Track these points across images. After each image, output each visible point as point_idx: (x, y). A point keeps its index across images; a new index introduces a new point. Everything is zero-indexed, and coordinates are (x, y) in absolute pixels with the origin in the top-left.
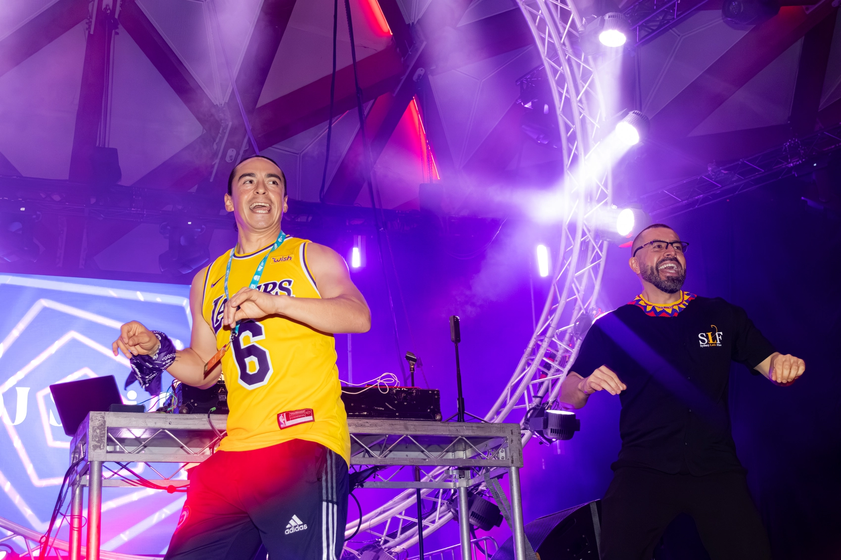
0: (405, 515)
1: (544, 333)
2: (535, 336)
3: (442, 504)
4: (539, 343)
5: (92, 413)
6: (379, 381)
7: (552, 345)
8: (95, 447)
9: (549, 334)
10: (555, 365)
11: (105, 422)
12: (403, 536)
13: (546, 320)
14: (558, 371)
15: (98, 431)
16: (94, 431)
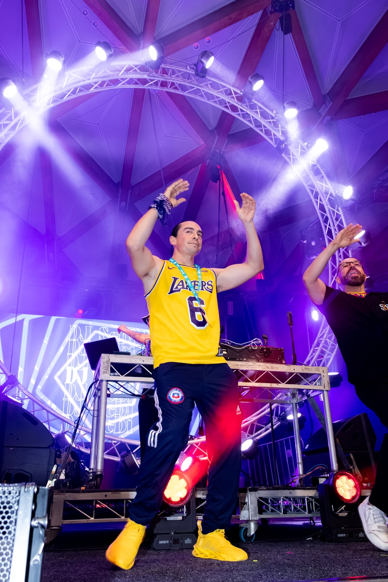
0: (257, 423)
1: (322, 337)
2: (317, 338)
3: (275, 418)
4: (319, 342)
5: (103, 355)
6: (252, 343)
7: (326, 342)
8: (104, 373)
9: (325, 337)
10: (328, 352)
11: (109, 359)
12: (256, 434)
13: (322, 331)
14: (329, 354)
15: (106, 364)
16: (104, 364)
